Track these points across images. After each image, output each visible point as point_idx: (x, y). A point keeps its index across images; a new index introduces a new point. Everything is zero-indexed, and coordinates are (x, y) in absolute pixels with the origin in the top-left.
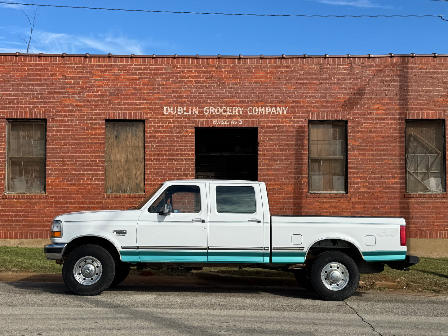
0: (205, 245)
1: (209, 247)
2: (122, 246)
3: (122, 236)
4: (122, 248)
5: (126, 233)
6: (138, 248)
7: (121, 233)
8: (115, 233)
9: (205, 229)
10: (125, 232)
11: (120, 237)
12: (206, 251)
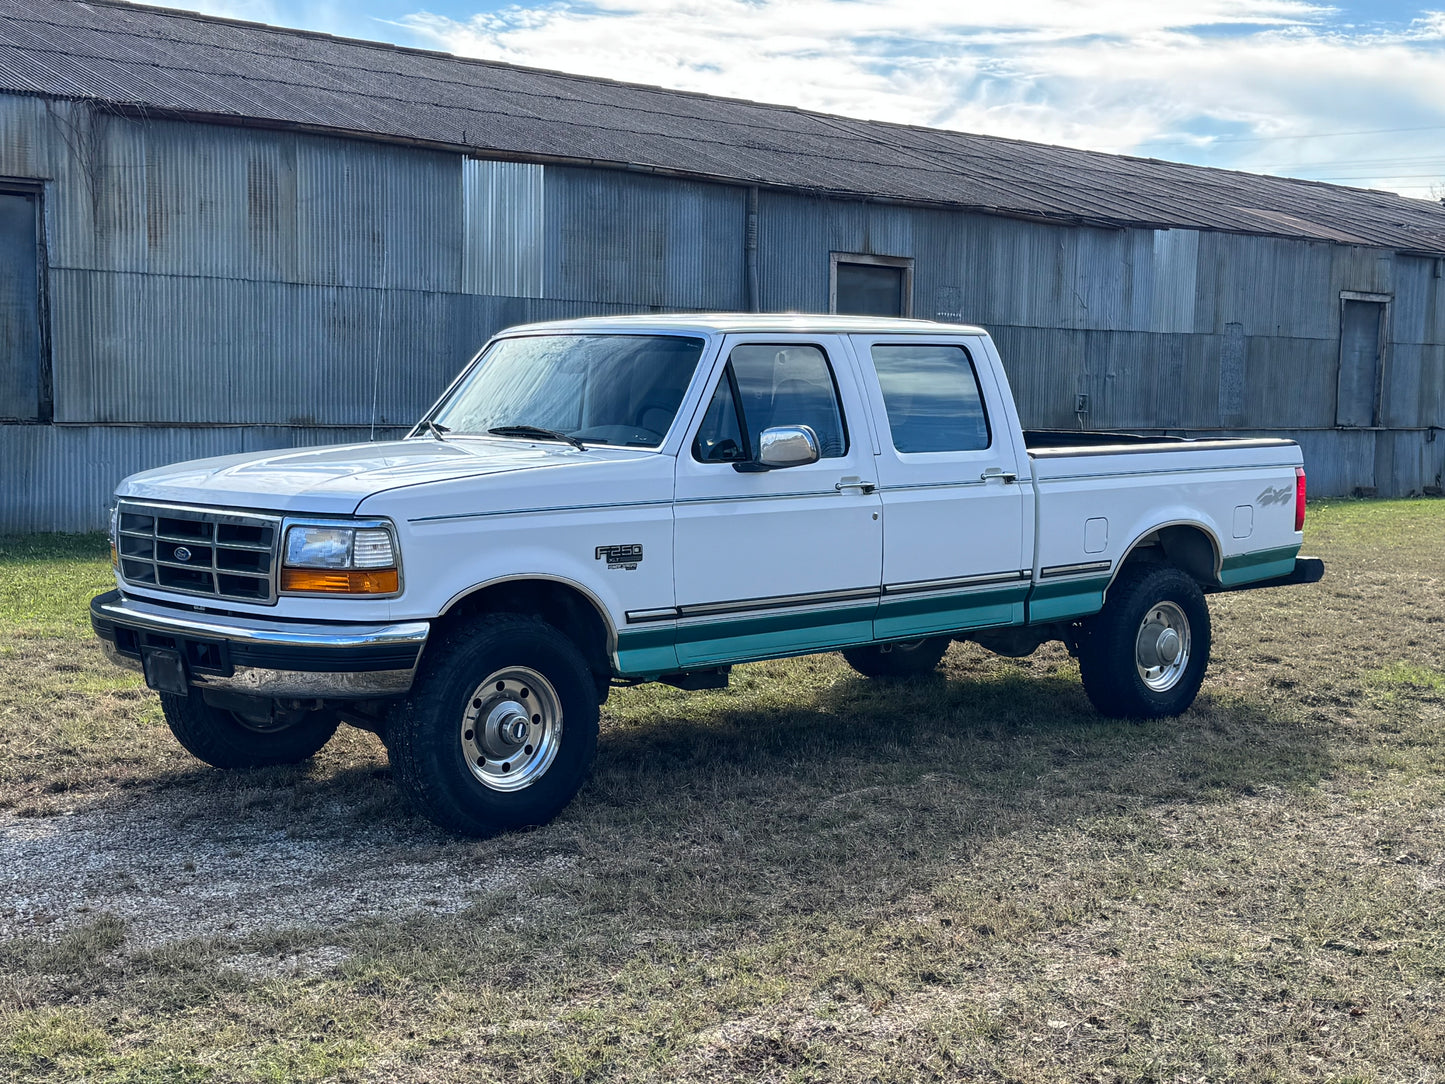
0: (873, 581)
1: (885, 586)
2: (626, 613)
3: (627, 568)
4: (629, 621)
5: (639, 557)
6: (680, 613)
7: (623, 556)
8: (604, 557)
9: (875, 517)
10: (637, 550)
11: (620, 573)
12: (874, 602)
